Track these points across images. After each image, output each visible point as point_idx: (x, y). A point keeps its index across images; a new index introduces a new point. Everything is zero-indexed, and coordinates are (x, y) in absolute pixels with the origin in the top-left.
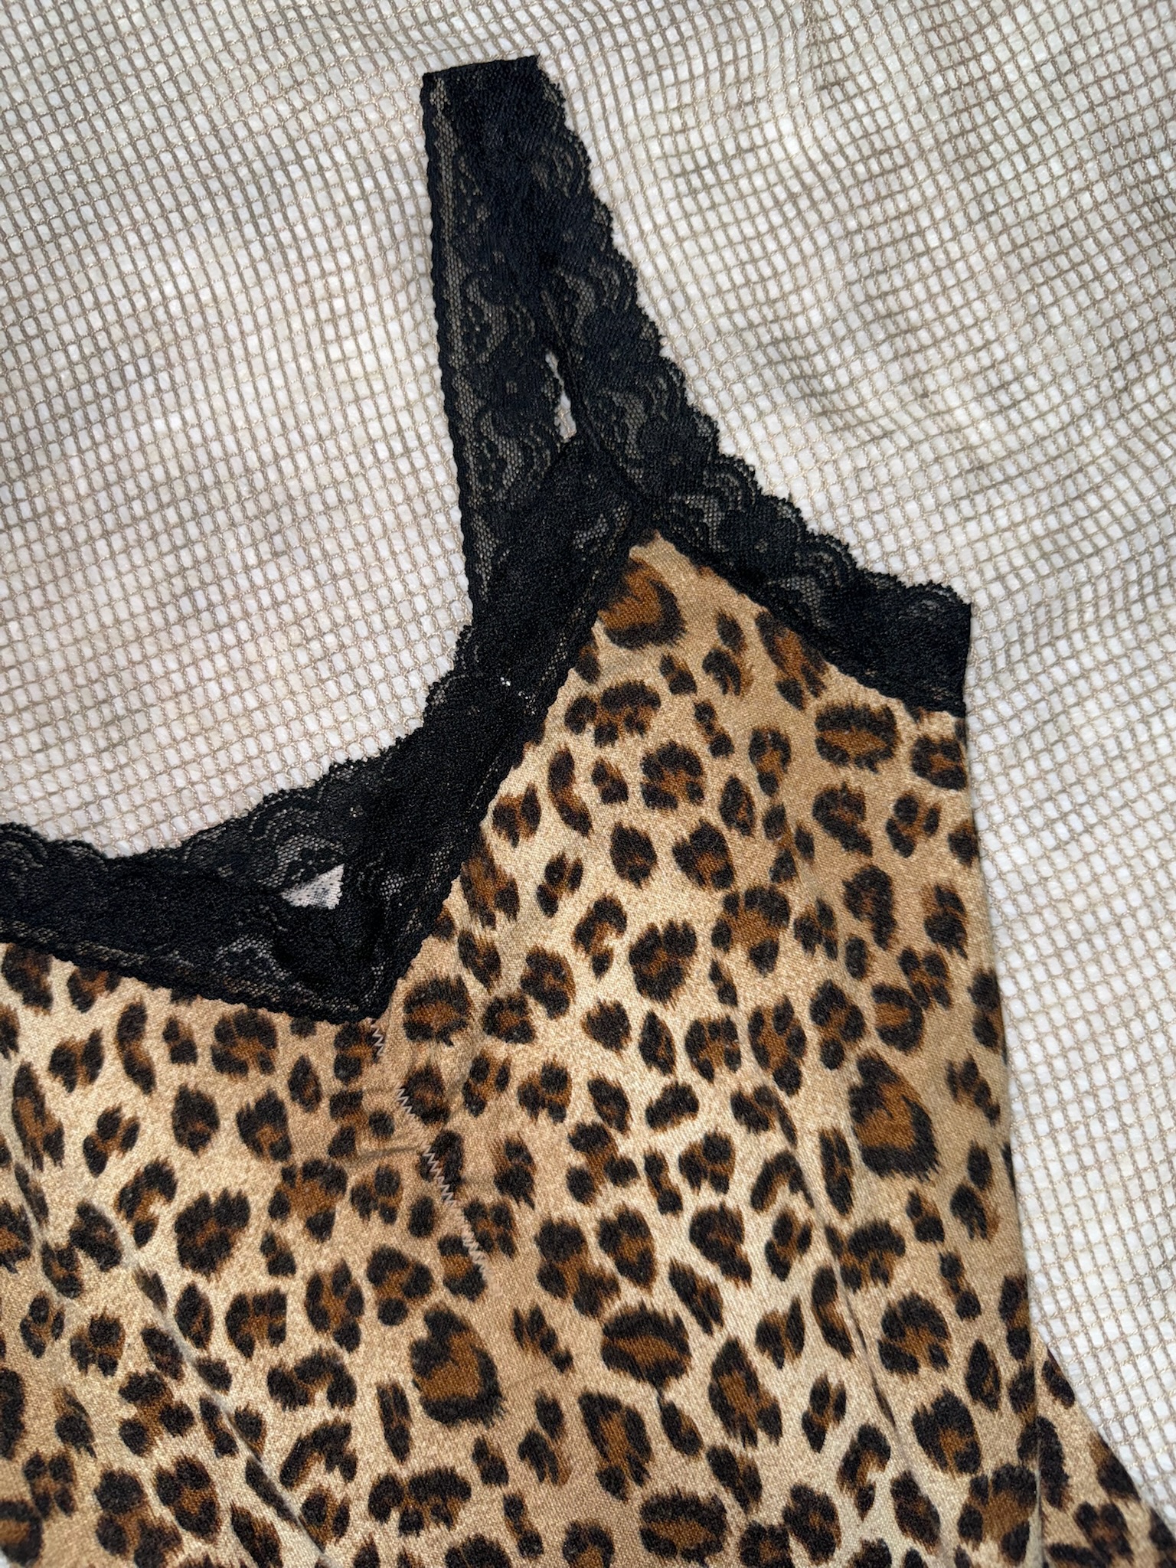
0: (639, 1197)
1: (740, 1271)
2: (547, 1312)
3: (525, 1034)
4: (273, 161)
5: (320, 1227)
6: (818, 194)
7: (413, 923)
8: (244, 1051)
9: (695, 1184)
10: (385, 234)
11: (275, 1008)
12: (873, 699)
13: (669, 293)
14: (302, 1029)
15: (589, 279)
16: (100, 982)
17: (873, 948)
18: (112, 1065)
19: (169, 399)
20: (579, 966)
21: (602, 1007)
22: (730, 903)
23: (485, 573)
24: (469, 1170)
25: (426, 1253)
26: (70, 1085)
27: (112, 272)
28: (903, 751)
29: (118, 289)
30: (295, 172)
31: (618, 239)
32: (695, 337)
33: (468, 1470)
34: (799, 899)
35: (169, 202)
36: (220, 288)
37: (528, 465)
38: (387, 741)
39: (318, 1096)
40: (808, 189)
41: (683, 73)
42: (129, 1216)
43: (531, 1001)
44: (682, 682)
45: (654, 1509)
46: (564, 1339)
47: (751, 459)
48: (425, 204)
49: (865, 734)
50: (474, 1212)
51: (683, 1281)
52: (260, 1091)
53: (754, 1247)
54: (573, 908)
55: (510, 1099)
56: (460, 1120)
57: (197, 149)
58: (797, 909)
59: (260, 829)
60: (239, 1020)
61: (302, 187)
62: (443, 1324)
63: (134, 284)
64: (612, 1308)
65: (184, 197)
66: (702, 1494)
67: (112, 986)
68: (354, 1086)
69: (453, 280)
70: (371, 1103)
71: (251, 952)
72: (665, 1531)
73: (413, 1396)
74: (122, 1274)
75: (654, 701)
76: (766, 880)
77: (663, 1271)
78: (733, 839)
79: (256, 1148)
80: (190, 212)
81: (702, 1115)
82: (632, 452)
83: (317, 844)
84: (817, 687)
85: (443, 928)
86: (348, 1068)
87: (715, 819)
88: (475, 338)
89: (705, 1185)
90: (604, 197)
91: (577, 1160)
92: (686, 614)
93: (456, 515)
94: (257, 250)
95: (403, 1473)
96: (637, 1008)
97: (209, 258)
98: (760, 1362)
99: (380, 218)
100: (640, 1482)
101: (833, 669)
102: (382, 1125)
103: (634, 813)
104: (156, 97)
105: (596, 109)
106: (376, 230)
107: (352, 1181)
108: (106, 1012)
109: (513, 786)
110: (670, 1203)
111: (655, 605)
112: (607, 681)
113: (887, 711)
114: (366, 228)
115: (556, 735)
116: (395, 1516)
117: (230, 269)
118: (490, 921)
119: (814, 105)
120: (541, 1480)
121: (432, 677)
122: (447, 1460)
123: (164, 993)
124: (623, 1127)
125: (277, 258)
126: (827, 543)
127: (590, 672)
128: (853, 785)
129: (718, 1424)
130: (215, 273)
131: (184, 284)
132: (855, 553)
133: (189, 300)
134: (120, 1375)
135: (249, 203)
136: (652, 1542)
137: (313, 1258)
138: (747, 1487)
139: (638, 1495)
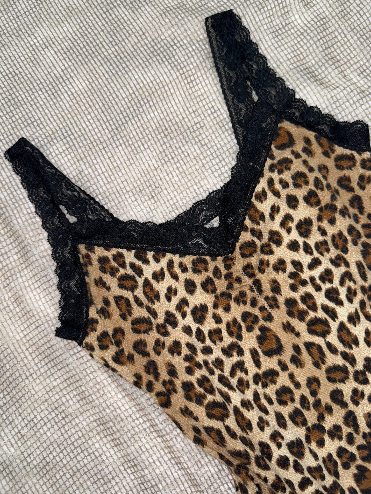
0: (310, 289)
1: (340, 303)
2: (291, 322)
3: (271, 252)
4: (169, 45)
5: (227, 309)
6: (309, 31)
7: (238, 228)
8: (200, 267)
9: (324, 283)
10: (201, 59)
11: (206, 255)
12: (348, 152)
13: (275, 62)
14: (214, 259)
15: (255, 62)
16: (161, 256)
17: (360, 216)
18: (167, 275)
19: (153, 108)
20: (283, 232)
21: (291, 241)
22: (321, 210)
23: (241, 138)
24: (264, 288)
25: (256, 311)
26: (158, 282)
27: (133, 79)
28: (358, 164)
29: (135, 82)
30: (175, 47)
31: (260, 51)
32: (284, 71)
33: (277, 368)
34: (339, 205)
35: (144, 59)
36: (161, 78)
37: (247, 109)
38: (222, 184)
39: (221, 275)
40: (306, 31)
41: (269, 7)
42: (180, 311)
43: (271, 244)
44: (297, 156)
45: (329, 371)
46: (297, 329)
47: (304, 98)
48: (210, 50)
49: (347, 161)
50: (267, 299)
51: (325, 309)
52: (206, 277)
53: (343, 296)
54: (279, 218)
55: (270, 269)
56: (259, 276)
57: (149, 46)
58: (339, 207)
59: (194, 211)
60: (197, 259)
61: (177, 51)
62: (263, 329)
63: (139, 81)
64: (308, 318)
65: (148, 57)
66: (341, 364)
67: (164, 256)
68: (230, 271)
69: (221, 67)
70: (235, 275)
71: (198, 242)
72: (333, 376)
73: (259, 351)
74: (179, 329)
75: (291, 162)
76: (329, 201)
77: (319, 307)
78: (319, 192)
79: (207, 291)
80: (150, 61)
81: (323, 265)
82: (273, 101)
83: (209, 213)
84: (333, 151)
85: (245, 229)
86: (228, 267)
87: (313, 188)
88: (229, 80)
89: (327, 282)
90: (254, 41)
91: (291, 281)
92: (295, 139)
93: (230, 125)
94: (169, 67)
95: (260, 372)
96: (301, 240)
97: (157, 71)
98: (350, 326)
99: (199, 55)
100: (324, 363)
101: (336, 146)
102: (239, 280)
103: (292, 190)
104: (137, 34)
105: (248, 20)
106: (198, 58)
107: (233, 296)
108: (164, 263)
109: (259, 188)
110: (318, 289)
111: (287, 137)
112: (278, 159)
113: (352, 154)
114: (196, 58)
115: (267, 174)
116: (260, 384)
117: (163, 73)
118: (258, 224)
119: (304, 10)
120: (297, 367)
121: (231, 167)
122: (272, 366)
123: (177, 255)
124: (302, 271)
125: (175, 69)
126: (327, 116)
127: (273, 158)
128: (347, 174)
129: (341, 345)
130: (159, 75)
131: (152, 79)
132: (335, 117)
133: (154, 82)
134: (183, 355)
135: (165, 57)
136: (330, 379)
137: (226, 318)
138: (352, 361)
139: (324, 367)
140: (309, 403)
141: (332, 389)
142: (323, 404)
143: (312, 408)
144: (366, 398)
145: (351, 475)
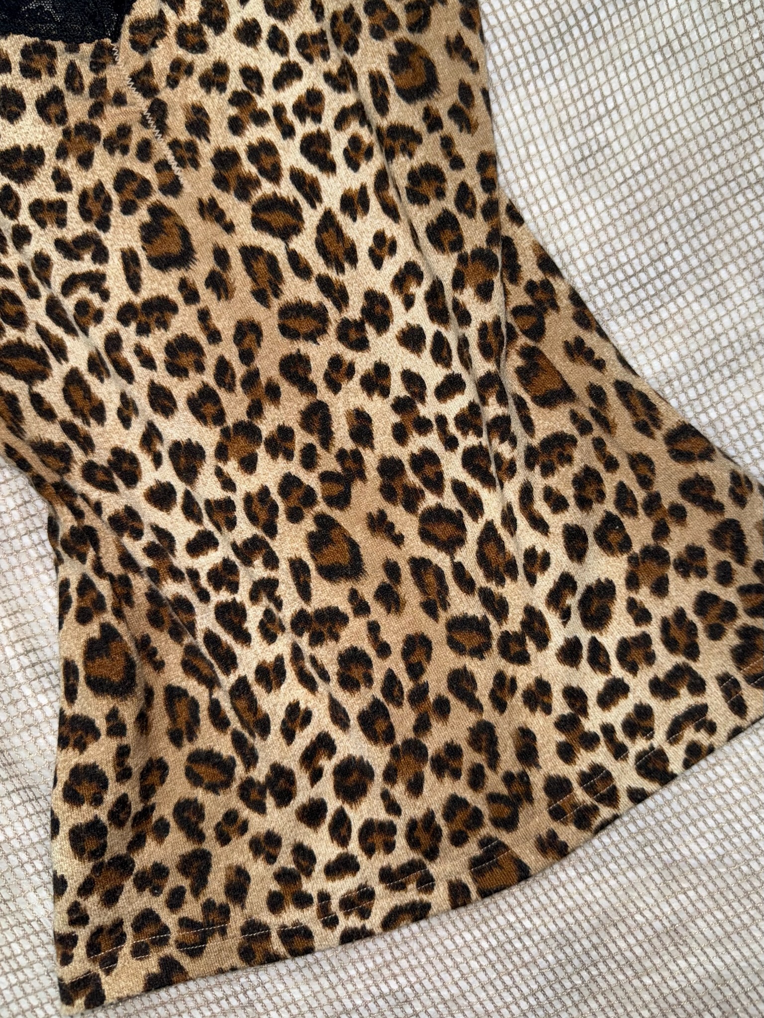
0: (271, 132)
1: (329, 167)
2: (219, 200)
3: (203, 47)
5: (85, 161)
8: (39, 62)
9: (302, 120)
11: (56, 38)
14: (71, 49)
20: (232, 2)
21: (245, 22)
24: (169, 121)
25: (147, 171)
33: (176, 296)
39: (82, 85)
43: (205, 27)
45: (286, 312)
46: (230, 216)
50: (174, 145)
51: (298, 178)
52: (49, 87)
53: (337, 151)
55: (194, 82)
56: (165, 94)
60: (35, 45)
62: (158, 211)
64: (257, 195)
66: (314, 302)
68: (102, 75)
70: (112, 87)
72: (292, 324)
73: (142, 255)
77: (286, 174)
79: (47, 119)
81: (304, 79)
86: (97, 65)
89: (308, 120)
91: (233, 111)
95: (137, 300)
96: (266, 22)
98: (343, 219)
100: (277, 296)
102: (120, 100)
107: (104, 134)
110: (288, 131)
116: (133, 324)
120: (219, 298)
122: (164, 291)
124: (260, 92)
129: (321, 261)
136: (285, 331)
137: (82, 180)
138: (340, 297)
139: (276, 304)
140: (233, 376)
141: (286, 352)
142: (263, 380)
143: (239, 388)
144: (357, 378)
145: (303, 535)
